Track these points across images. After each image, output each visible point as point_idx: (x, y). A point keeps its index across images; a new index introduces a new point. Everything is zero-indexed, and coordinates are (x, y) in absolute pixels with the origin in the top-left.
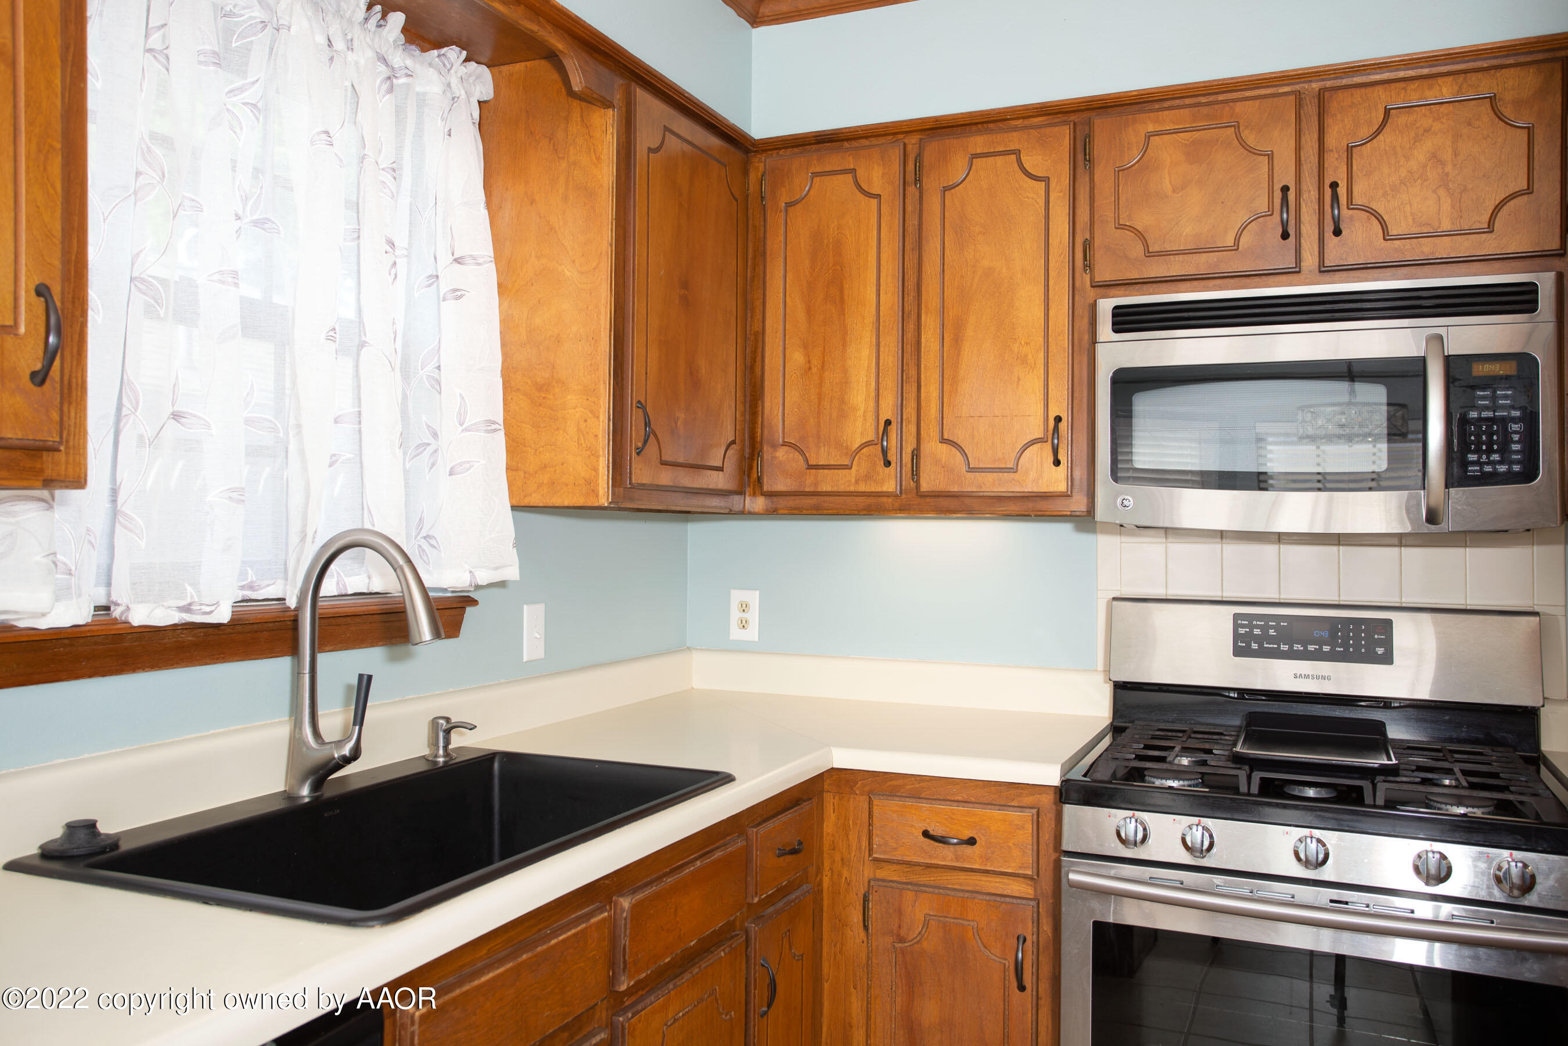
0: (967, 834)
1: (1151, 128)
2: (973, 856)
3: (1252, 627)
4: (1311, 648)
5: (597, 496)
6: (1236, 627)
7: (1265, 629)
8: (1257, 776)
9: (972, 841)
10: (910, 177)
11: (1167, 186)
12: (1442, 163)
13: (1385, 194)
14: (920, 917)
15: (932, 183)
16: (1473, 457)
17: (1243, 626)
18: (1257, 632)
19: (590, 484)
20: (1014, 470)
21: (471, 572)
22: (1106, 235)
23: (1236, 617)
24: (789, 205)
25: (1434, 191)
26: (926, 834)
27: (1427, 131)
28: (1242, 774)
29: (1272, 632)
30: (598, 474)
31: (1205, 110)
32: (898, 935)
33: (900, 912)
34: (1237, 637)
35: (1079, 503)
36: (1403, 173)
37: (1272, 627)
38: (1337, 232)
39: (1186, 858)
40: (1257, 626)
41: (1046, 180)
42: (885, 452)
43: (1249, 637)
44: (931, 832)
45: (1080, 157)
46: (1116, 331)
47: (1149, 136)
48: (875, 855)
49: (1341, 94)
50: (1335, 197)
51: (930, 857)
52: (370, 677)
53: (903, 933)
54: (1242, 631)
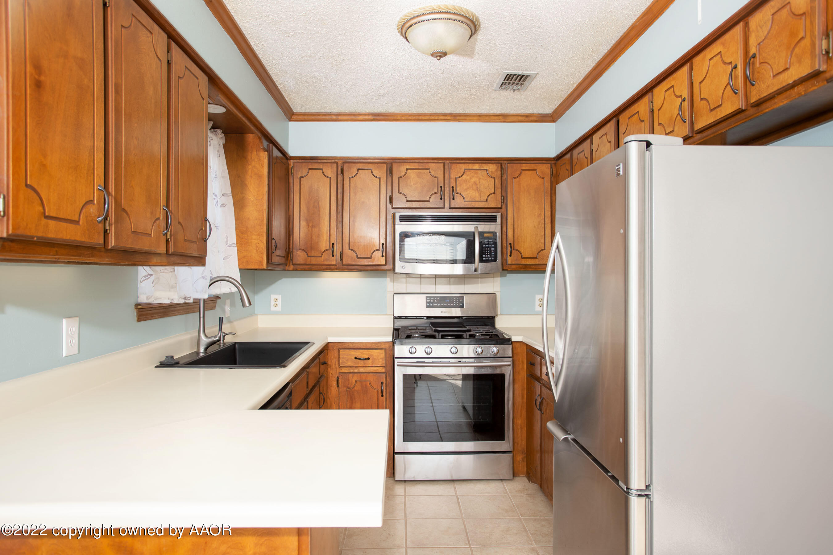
0: (367, 357)
1: (408, 167)
2: (369, 363)
3: (430, 300)
4: (445, 304)
5: (263, 266)
6: (426, 300)
7: (434, 300)
8: (441, 334)
9: (369, 359)
10: (339, 172)
11: (412, 183)
12: (477, 184)
13: (464, 191)
14: (354, 381)
15: (347, 175)
16: (484, 256)
17: (428, 300)
18: (432, 301)
19: (261, 262)
20: (371, 258)
21: (230, 288)
22: (396, 195)
23: (427, 297)
24: (301, 177)
25: (475, 191)
26: (356, 358)
27: (473, 176)
28: (437, 334)
29: (435, 301)
30: (263, 259)
31: (421, 164)
32: (348, 387)
33: (348, 380)
34: (427, 302)
35: (389, 267)
36: (468, 186)
37: (435, 300)
38: (453, 199)
39: (426, 356)
40: (432, 300)
41: (380, 178)
42: (333, 252)
43: (430, 303)
44: (357, 357)
45: (388, 172)
46: (400, 222)
47: (407, 169)
48: (341, 366)
49: (454, 165)
50: (453, 190)
51: (357, 364)
52: (223, 318)
53: (349, 386)
54: (428, 301)
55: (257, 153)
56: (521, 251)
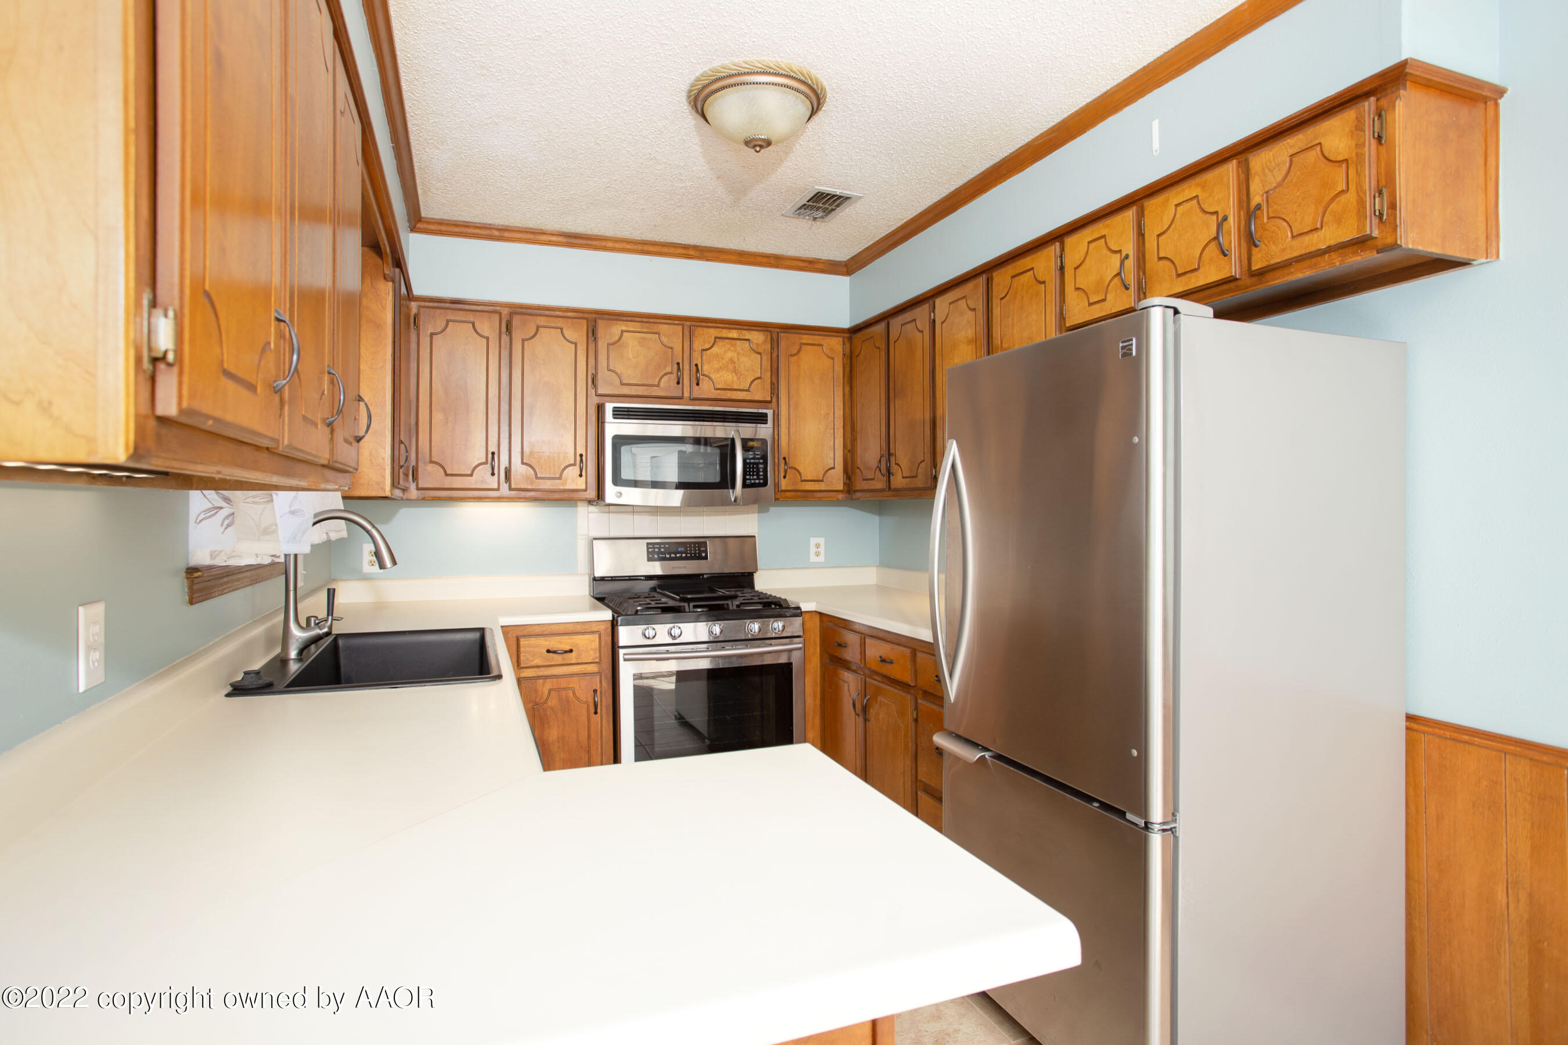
0: (568, 648)
1: (624, 328)
2: (572, 657)
3: (654, 548)
4: (678, 555)
5: (385, 491)
6: (648, 548)
7: (659, 548)
8: (692, 604)
9: (571, 651)
10: (504, 329)
11: (631, 356)
12: (734, 363)
13: (715, 372)
14: (546, 692)
15: (518, 335)
16: (748, 477)
17: (651, 548)
18: (656, 550)
19: (380, 484)
20: (560, 478)
21: (327, 533)
22: (603, 374)
23: (648, 544)
24: (432, 335)
25: (731, 373)
26: (548, 651)
27: (729, 349)
28: (686, 605)
29: (662, 550)
30: (385, 479)
31: (647, 325)
32: (535, 702)
33: (536, 690)
34: (648, 553)
35: (592, 493)
36: (721, 364)
37: (662, 548)
38: (698, 384)
40: (656, 548)
41: (576, 344)
42: (493, 468)
43: (653, 552)
44: (551, 650)
45: (590, 334)
46: (614, 418)
47: (622, 332)
48: (522, 666)
49: (699, 329)
50: (698, 370)
51: (551, 662)
52: (334, 590)
53: (537, 700)
54: (650, 550)
55: (371, 283)
56: (800, 469)
